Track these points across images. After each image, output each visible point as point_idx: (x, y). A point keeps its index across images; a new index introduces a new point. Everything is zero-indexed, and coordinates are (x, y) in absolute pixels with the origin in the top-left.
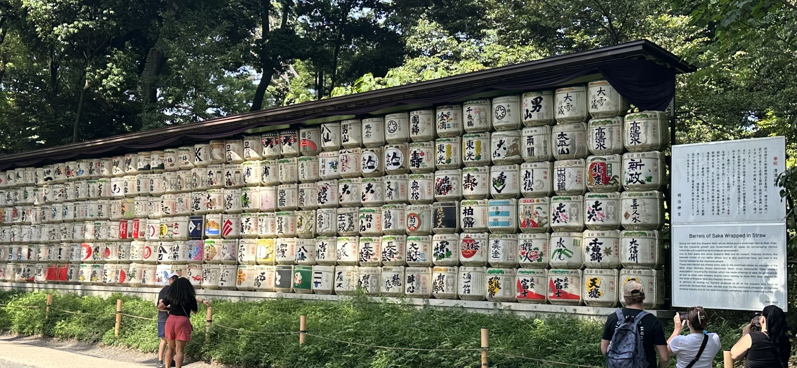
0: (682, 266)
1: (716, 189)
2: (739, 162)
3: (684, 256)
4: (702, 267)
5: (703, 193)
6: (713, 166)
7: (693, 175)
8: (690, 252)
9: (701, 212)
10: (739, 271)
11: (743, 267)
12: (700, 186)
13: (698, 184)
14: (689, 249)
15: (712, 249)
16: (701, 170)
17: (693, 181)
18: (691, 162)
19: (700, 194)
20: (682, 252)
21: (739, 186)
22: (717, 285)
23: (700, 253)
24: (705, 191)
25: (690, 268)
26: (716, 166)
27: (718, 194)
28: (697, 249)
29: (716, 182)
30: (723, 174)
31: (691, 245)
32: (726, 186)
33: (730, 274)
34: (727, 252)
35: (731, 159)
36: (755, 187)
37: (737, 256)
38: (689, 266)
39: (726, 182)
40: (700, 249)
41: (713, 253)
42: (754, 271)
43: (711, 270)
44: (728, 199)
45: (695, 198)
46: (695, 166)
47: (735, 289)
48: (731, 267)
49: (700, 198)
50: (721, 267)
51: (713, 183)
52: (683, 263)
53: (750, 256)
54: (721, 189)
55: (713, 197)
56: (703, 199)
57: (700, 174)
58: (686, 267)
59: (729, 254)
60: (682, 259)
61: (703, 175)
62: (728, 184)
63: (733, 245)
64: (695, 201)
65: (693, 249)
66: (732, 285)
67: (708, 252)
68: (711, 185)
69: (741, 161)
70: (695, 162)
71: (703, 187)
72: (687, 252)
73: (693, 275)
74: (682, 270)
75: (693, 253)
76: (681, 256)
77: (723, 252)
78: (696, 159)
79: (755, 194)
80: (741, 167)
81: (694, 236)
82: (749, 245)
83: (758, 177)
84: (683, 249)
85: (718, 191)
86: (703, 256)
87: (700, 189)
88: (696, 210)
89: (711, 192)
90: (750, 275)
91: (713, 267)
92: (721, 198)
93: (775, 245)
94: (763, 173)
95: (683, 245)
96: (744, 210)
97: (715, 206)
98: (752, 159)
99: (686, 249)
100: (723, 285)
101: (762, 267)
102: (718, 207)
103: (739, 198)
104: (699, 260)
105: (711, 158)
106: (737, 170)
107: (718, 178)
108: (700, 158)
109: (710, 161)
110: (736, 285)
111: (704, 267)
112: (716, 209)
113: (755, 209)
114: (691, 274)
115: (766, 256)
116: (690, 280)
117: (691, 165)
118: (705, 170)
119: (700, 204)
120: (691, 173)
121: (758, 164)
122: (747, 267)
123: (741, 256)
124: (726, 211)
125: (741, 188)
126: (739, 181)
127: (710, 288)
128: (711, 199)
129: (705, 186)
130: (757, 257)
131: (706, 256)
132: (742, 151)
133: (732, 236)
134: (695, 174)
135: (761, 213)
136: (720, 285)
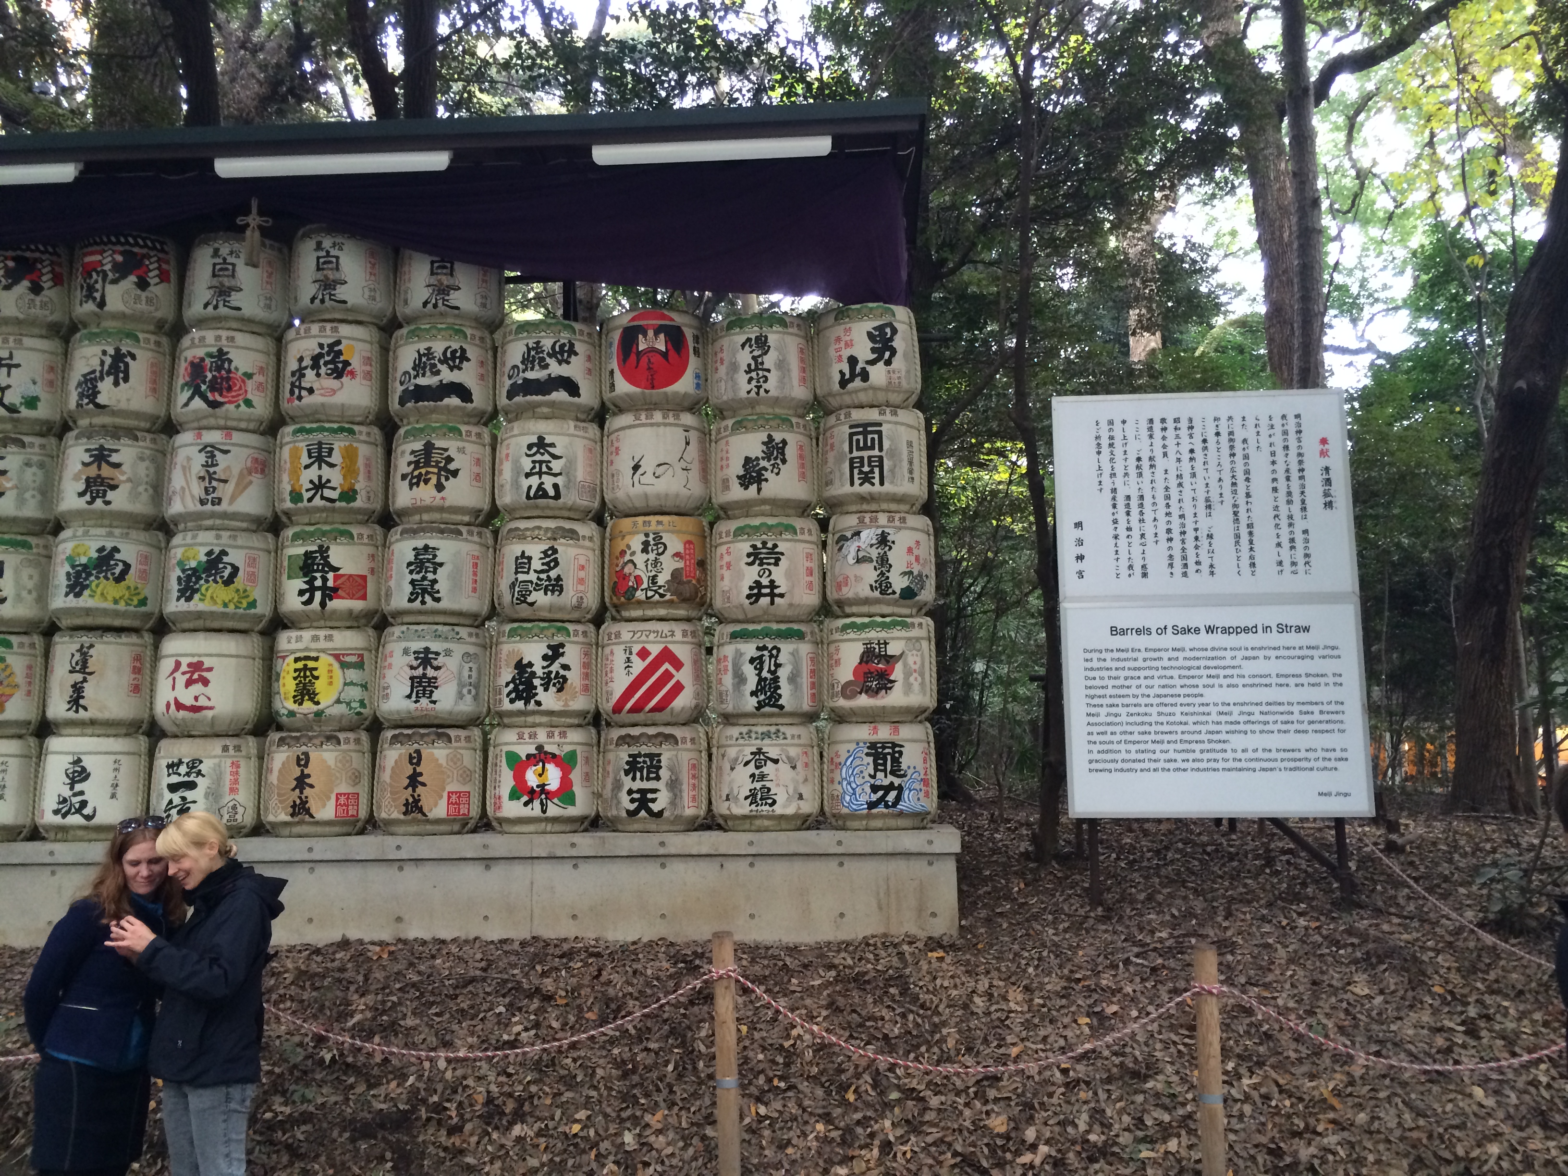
0: (1093, 710)
1: (1175, 511)
2: (1232, 447)
3: (1098, 683)
4: (1148, 710)
5: (1142, 521)
6: (1165, 455)
7: (1113, 475)
8: (1114, 673)
9: (1138, 570)
10: (1246, 718)
11: (1256, 709)
12: (1134, 503)
13: (1128, 498)
14: (1108, 664)
15: (1173, 663)
16: (1133, 463)
17: (1114, 491)
18: (1105, 442)
19: (1135, 523)
20: (1091, 674)
21: (1235, 506)
22: (1191, 756)
23: (1142, 674)
24: (1149, 516)
25: (1116, 715)
26: (1172, 456)
27: (1183, 525)
28: (1132, 664)
29: (1174, 492)
30: (1194, 475)
31: (1116, 655)
32: (1201, 504)
33: (1224, 728)
34: (1213, 672)
35: (1212, 439)
36: (1276, 508)
37: (1241, 682)
38: (1114, 710)
39: (1201, 495)
40: (1140, 664)
41: (1175, 673)
42: (1285, 718)
43: (1171, 719)
44: (1210, 536)
45: (1122, 532)
46: (1118, 450)
47: (1238, 765)
48: (1226, 709)
49: (1136, 533)
50: (1197, 709)
51: (1168, 497)
52: (1096, 701)
53: (1274, 680)
54: (1189, 512)
55: (1169, 531)
56: (1143, 536)
57: (1133, 471)
58: (1103, 711)
59: (1218, 677)
60: (1092, 692)
61: (1140, 475)
62: (1207, 500)
63: (1228, 654)
64: (1123, 542)
65: (1120, 664)
66: (1229, 755)
67: (1162, 672)
68: (1161, 502)
69: (1238, 446)
70: (1118, 442)
71: (1141, 505)
72: (1105, 674)
73: (1125, 733)
74: (1092, 720)
75: (1122, 673)
76: (1090, 683)
77: (1202, 672)
78: (1118, 434)
79: (1277, 525)
80: (1239, 458)
81: (1123, 632)
82: (1268, 653)
83: (1282, 485)
84: (1095, 664)
85: (1182, 516)
86: (1149, 682)
87: (1135, 511)
88: (1124, 563)
89: (1162, 519)
90: (1275, 727)
91: (1178, 710)
92: (1189, 536)
93: (1335, 653)
94: (1295, 475)
95: (1095, 656)
96: (1253, 565)
97: (1177, 553)
98: (1264, 441)
99: (1102, 664)
100: (1206, 756)
101: (1305, 708)
102: (1184, 558)
103: (1237, 536)
104: (1138, 692)
105: (1158, 434)
106: (1227, 466)
107: (1180, 485)
108: (1130, 434)
109: (1158, 442)
110: (1239, 755)
111: (1154, 710)
112: (1178, 563)
113: (1280, 563)
114: (1118, 729)
115: (1313, 680)
116: (1115, 747)
117: (1105, 450)
118: (1145, 463)
119: (1137, 550)
120: (1107, 470)
121: (1280, 453)
122: (1265, 708)
123: (1247, 681)
124: (1205, 567)
125: (1242, 510)
126: (1235, 492)
127: (1172, 765)
128: (1163, 536)
129: (1148, 501)
130: (1292, 681)
131: (1156, 682)
132: (1238, 421)
133: (1226, 631)
134: (1120, 471)
135: (1295, 573)
136: (1197, 755)
